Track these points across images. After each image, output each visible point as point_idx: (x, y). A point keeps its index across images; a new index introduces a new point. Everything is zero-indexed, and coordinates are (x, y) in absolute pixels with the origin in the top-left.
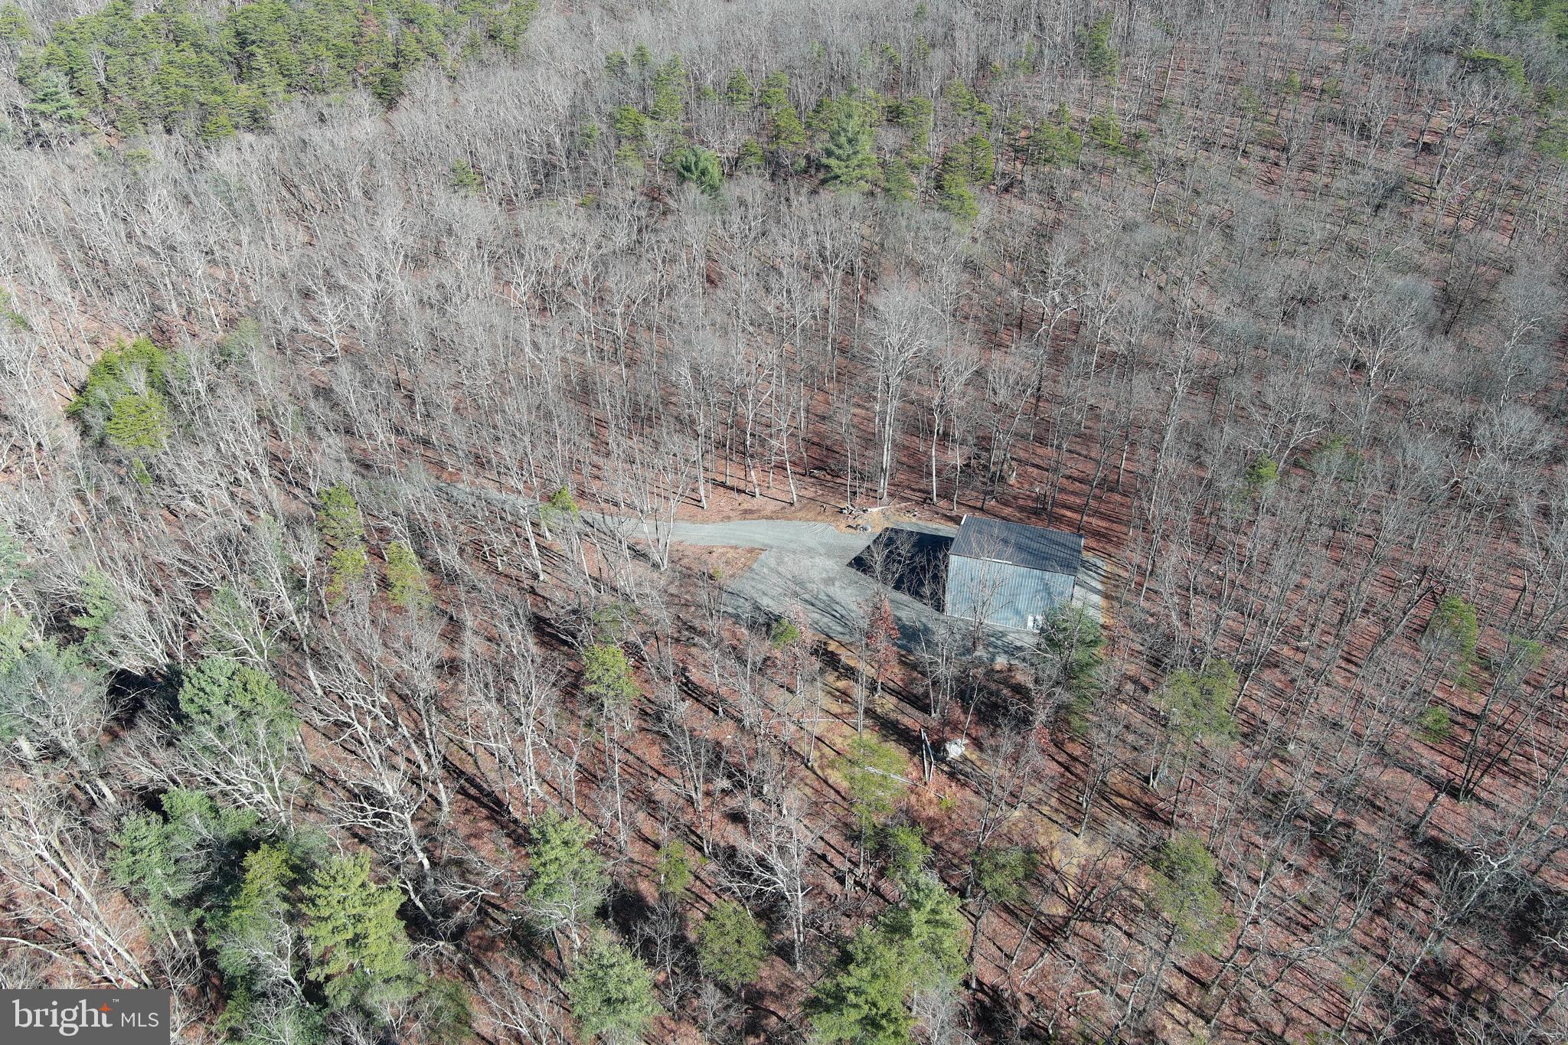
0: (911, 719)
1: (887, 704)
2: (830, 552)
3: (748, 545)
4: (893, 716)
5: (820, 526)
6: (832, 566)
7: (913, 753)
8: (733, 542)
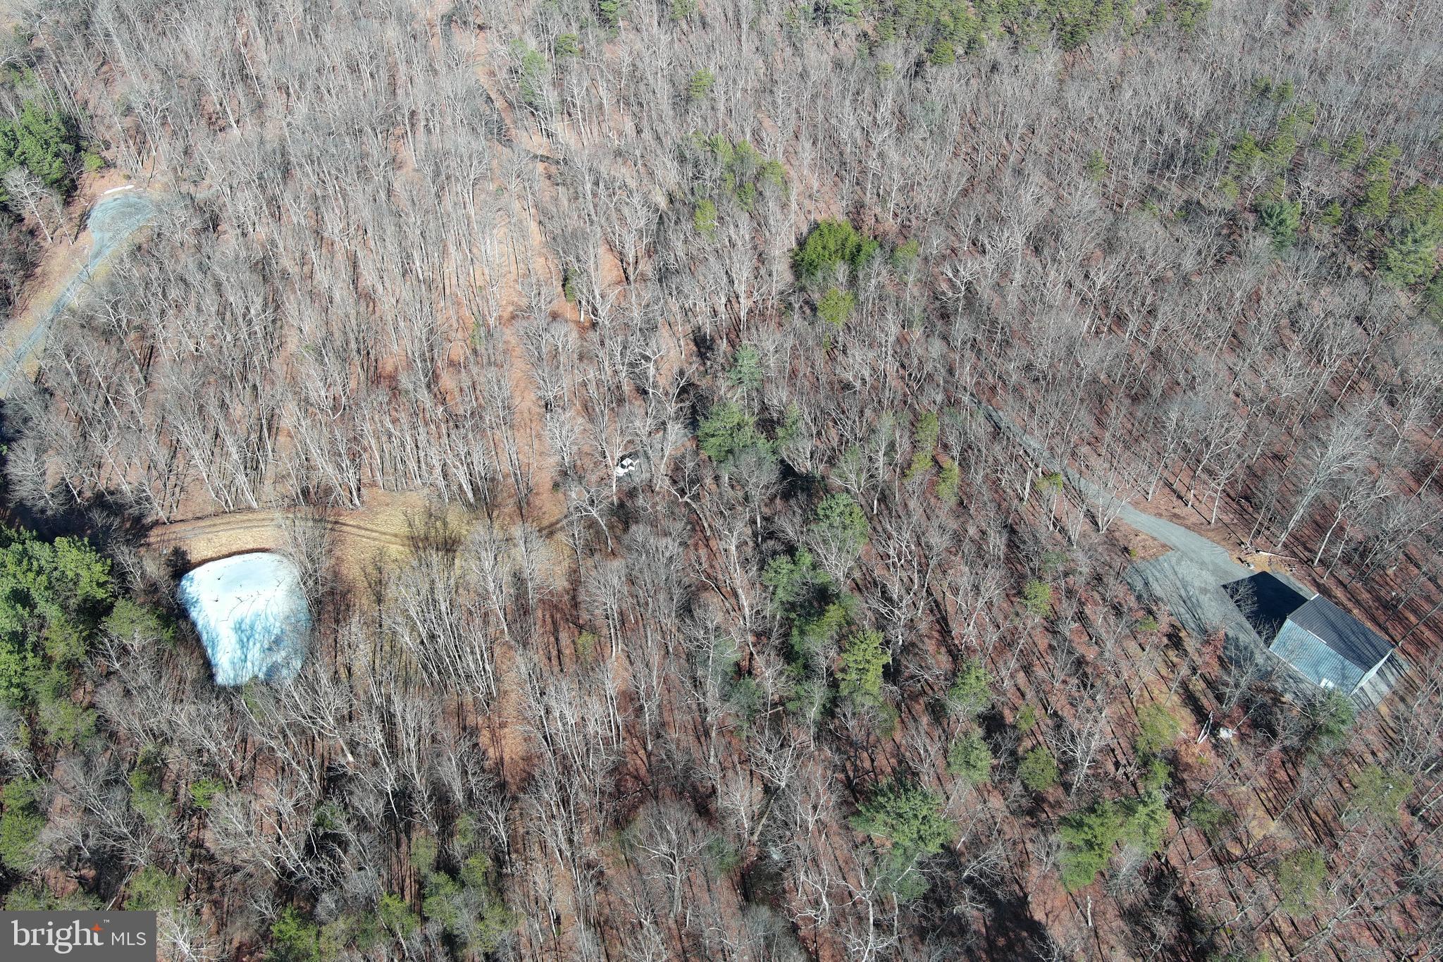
0: (1208, 702)
1: (1198, 686)
2: (1216, 570)
3: (1163, 541)
4: (1198, 694)
5: (1219, 549)
6: (1212, 581)
7: (1198, 722)
8: (1155, 535)
